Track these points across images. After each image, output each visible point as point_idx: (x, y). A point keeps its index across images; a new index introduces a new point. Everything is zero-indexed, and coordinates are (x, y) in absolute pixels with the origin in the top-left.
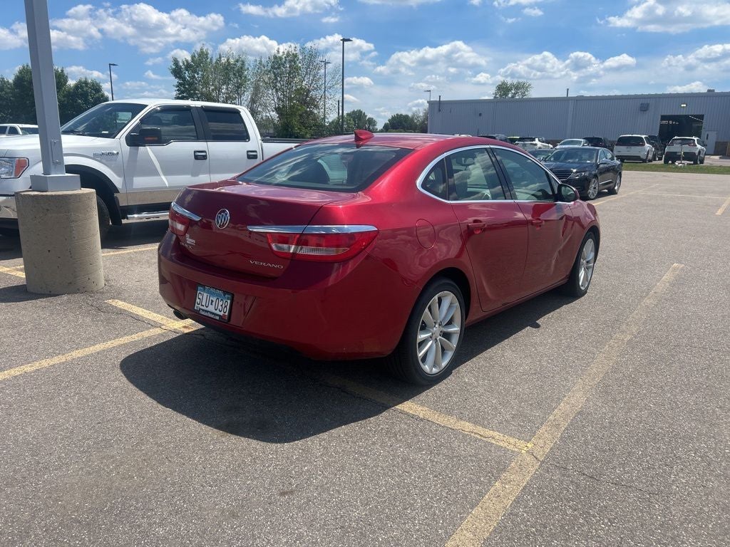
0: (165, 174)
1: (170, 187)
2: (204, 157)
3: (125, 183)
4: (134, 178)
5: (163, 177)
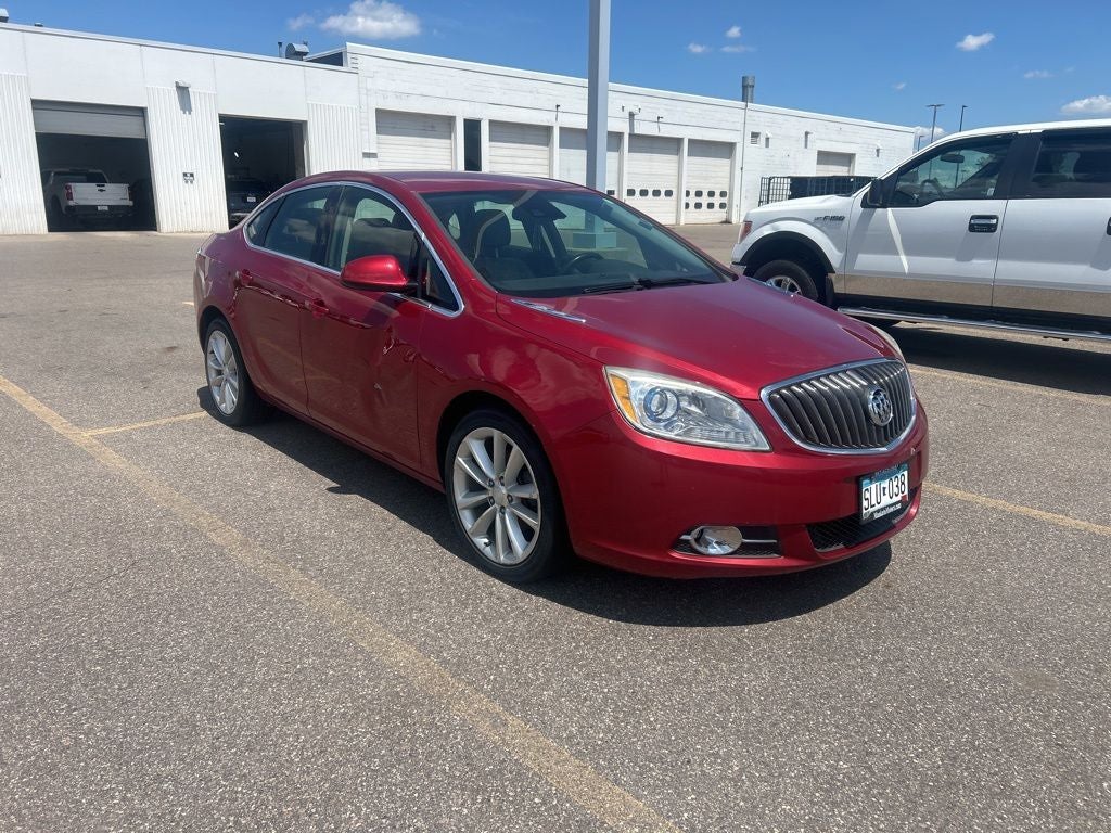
0: (908, 252)
1: (910, 274)
2: (991, 229)
3: (845, 261)
4: (860, 256)
5: (903, 258)
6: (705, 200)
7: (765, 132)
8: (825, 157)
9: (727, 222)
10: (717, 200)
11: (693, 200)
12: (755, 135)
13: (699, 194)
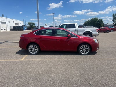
6: (3, 29)
7: (9, 21)
8: (16, 24)
9: (7, 31)
10: (5, 29)
11: (2, 29)
12: (8, 21)
13: (3, 28)
